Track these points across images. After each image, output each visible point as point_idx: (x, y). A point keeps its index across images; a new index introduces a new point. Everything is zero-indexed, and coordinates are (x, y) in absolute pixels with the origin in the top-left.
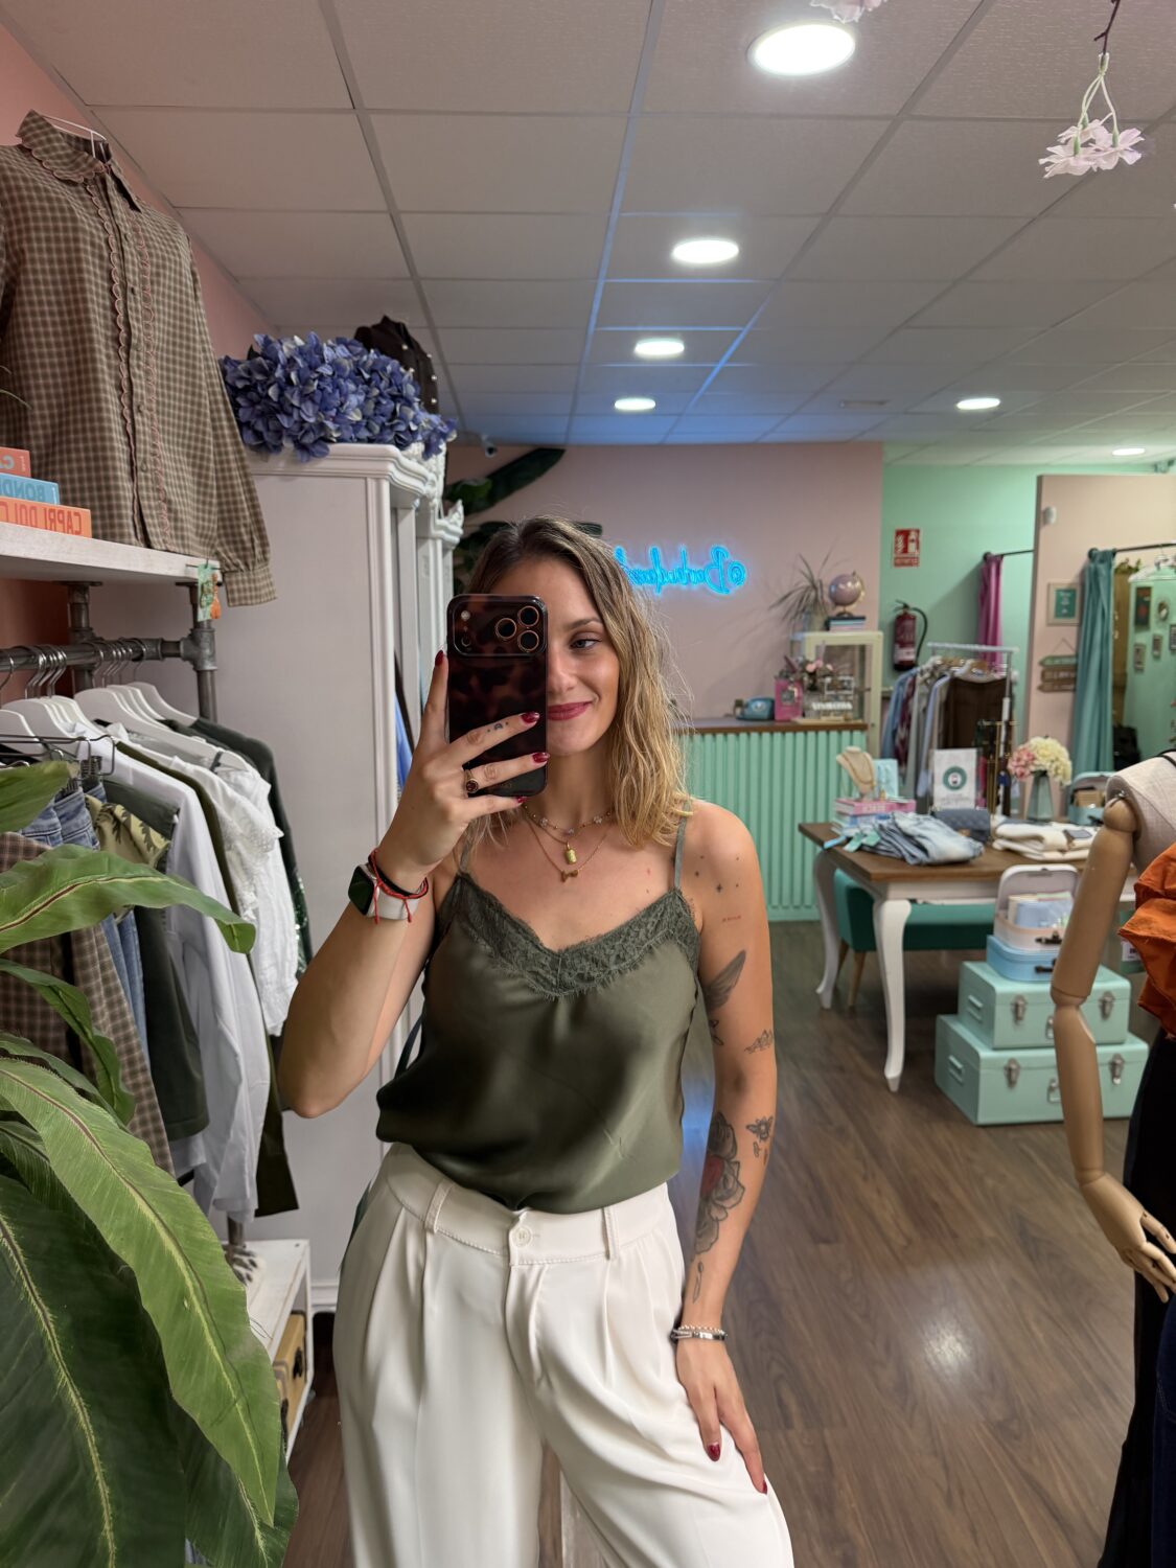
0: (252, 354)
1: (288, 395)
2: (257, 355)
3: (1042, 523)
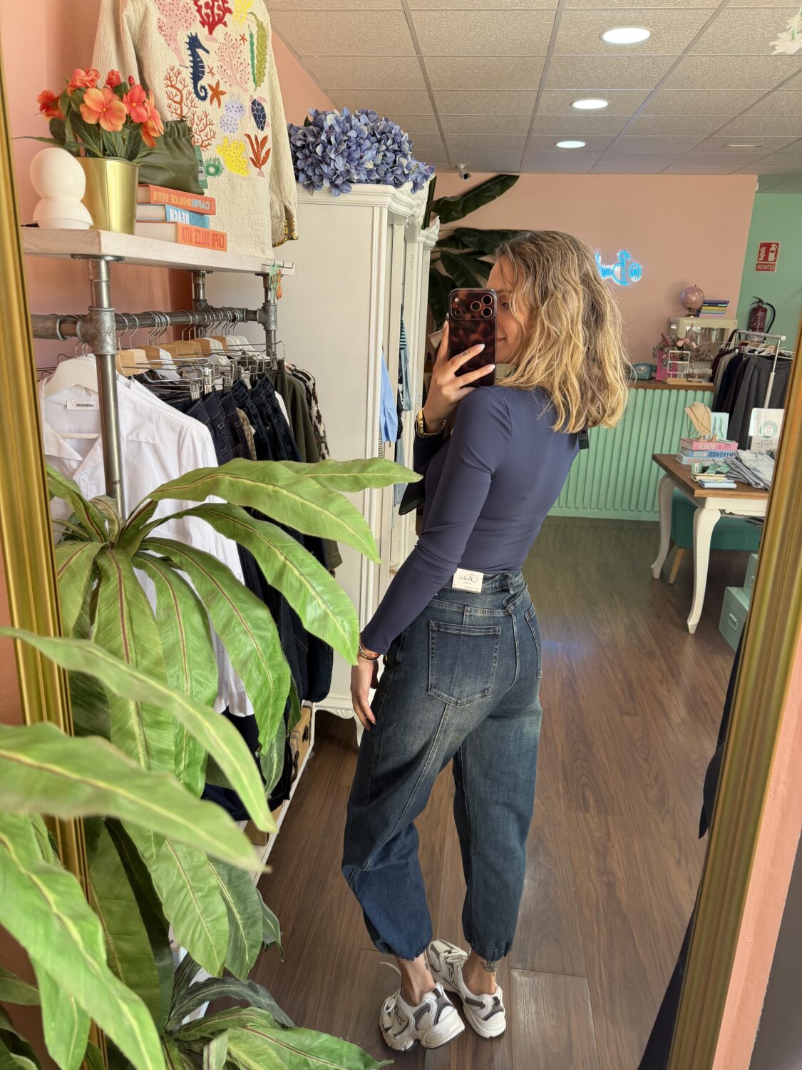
0: (307, 123)
1: (328, 152)
2: (310, 124)
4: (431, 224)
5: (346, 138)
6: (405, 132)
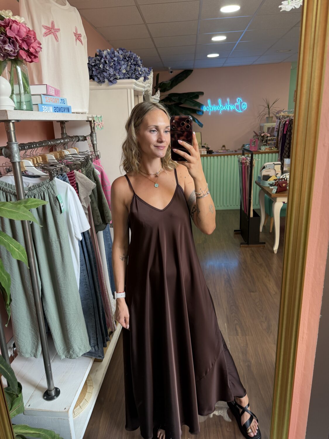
1: (106, 67)
2: (97, 56)
5: (113, 60)
6: (138, 56)
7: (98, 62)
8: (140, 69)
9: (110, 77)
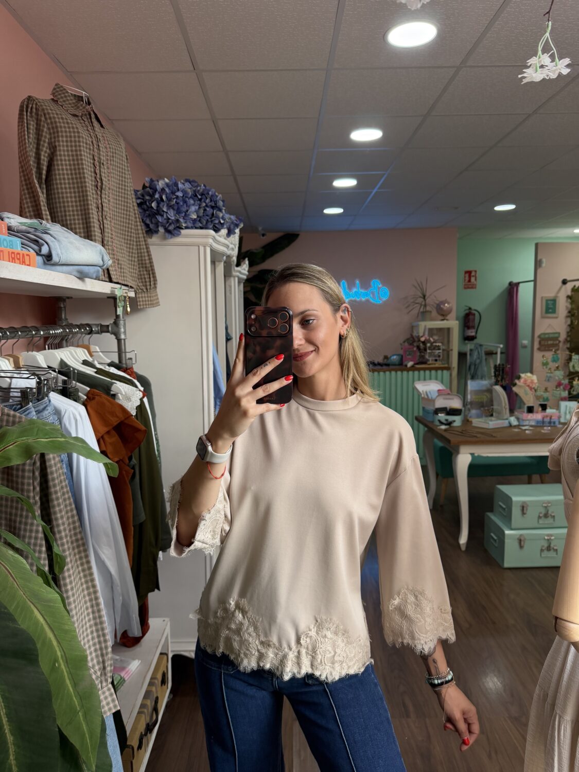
0: (144, 187)
1: (161, 206)
2: (147, 187)
3: (538, 267)
4: (242, 264)
5: (175, 197)
6: (219, 193)
7: (147, 198)
8: (221, 215)
9: (167, 225)
